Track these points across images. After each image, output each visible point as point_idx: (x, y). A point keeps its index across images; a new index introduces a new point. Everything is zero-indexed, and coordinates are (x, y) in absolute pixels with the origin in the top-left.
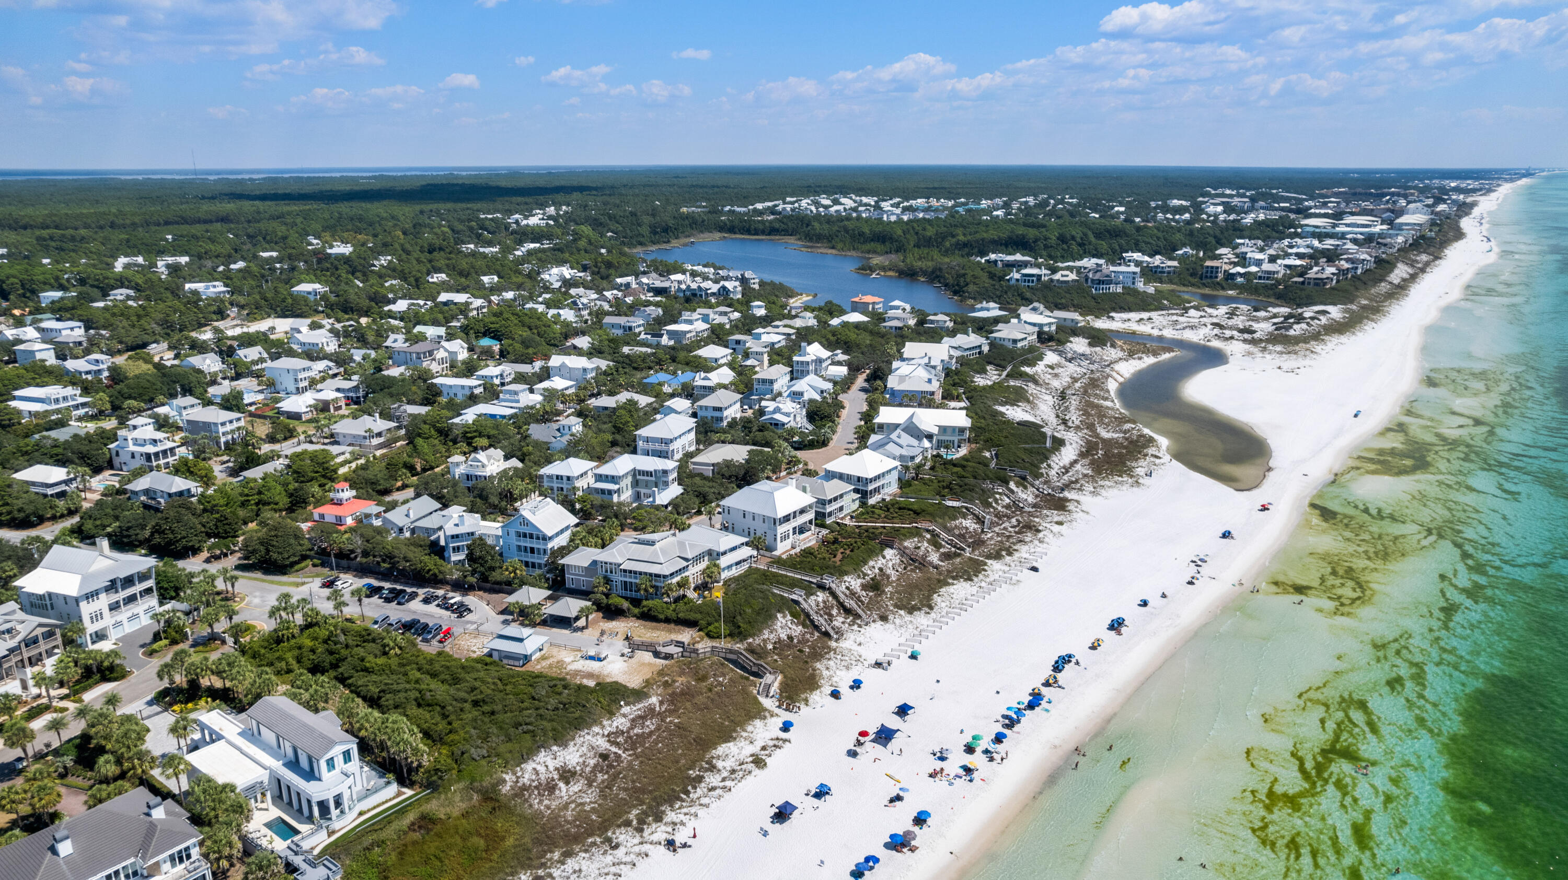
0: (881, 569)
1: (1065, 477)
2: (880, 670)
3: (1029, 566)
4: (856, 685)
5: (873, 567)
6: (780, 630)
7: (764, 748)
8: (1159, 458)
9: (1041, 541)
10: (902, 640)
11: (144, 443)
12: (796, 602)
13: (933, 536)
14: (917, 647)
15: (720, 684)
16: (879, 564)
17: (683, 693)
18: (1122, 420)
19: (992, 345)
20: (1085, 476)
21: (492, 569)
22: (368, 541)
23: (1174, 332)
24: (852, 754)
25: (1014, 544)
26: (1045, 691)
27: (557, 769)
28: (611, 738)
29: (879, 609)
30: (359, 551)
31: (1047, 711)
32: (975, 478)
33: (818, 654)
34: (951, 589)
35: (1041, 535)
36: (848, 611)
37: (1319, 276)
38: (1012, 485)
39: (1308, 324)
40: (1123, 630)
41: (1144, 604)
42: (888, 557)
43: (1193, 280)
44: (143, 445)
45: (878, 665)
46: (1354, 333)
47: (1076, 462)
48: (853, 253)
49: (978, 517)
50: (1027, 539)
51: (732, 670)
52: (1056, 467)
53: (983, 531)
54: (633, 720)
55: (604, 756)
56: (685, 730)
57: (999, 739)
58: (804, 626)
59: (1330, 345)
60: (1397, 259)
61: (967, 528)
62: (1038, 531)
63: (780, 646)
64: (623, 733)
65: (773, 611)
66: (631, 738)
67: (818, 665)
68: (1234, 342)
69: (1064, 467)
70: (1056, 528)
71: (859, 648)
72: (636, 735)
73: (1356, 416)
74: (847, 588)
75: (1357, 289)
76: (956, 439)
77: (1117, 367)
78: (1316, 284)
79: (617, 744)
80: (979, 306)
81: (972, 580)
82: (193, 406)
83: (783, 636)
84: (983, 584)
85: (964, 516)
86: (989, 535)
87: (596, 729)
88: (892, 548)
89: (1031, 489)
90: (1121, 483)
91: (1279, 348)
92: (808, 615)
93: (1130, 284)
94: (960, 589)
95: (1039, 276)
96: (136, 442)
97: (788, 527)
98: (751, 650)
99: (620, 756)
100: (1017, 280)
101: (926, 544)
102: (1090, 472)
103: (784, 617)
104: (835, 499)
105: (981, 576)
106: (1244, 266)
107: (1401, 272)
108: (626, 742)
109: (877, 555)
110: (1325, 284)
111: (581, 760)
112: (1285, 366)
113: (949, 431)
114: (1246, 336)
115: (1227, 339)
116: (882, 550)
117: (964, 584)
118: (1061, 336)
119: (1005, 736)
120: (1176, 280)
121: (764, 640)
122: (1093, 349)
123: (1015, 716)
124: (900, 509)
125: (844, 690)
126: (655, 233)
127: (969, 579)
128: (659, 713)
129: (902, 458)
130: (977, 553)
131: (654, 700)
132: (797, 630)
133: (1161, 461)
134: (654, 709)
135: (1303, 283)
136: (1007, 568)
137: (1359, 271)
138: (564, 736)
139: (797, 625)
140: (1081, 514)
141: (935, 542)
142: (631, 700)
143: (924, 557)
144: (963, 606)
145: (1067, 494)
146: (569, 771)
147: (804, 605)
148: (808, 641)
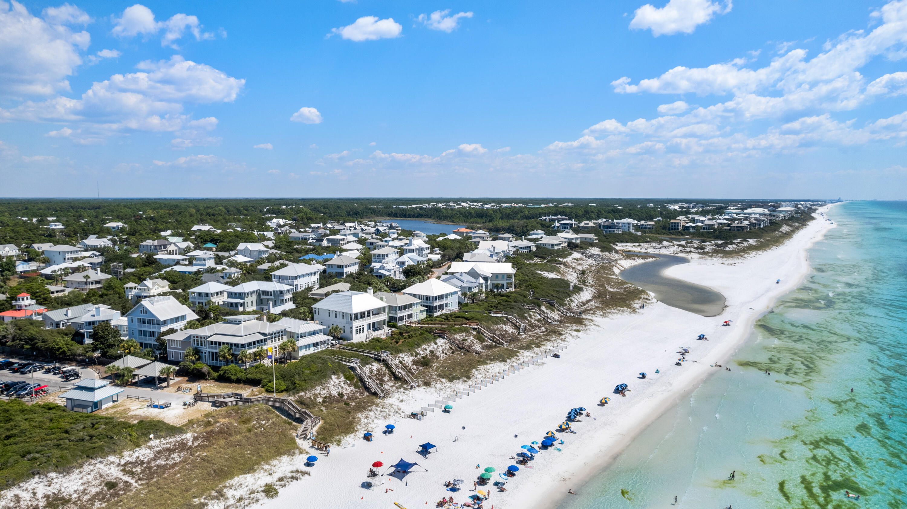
0: (432, 352)
1: (583, 307)
2: (415, 421)
3: (552, 354)
4: (389, 430)
5: (424, 350)
6: (332, 388)
7: (281, 479)
8: (650, 300)
9: (562, 340)
10: (440, 399)
12: (352, 368)
13: (478, 333)
14: (451, 403)
15: (261, 426)
16: (431, 348)
17: (221, 432)
18: (623, 283)
19: (538, 247)
20: (597, 307)
21: (110, 346)
22: (20, 329)
23: (655, 250)
24: (367, 485)
25: (541, 341)
26: (557, 435)
27: (47, 497)
28: (126, 469)
29: (424, 377)
30: (10, 336)
31: (559, 450)
32: (516, 302)
33: (361, 407)
34: (488, 366)
35: (563, 337)
36: (397, 378)
37: (740, 225)
38: (543, 308)
39: (737, 245)
40: (626, 393)
41: (643, 376)
42: (439, 344)
43: (664, 231)
45: (414, 415)
46: (765, 250)
47: (590, 300)
48: (465, 224)
49: (515, 325)
50: (552, 339)
51: (279, 416)
52: (576, 302)
53: (519, 334)
54: (159, 452)
55: (111, 485)
56: (209, 462)
57: (511, 472)
58: (356, 386)
59: (752, 255)
60: (782, 223)
61: (506, 331)
62: (561, 334)
63: (329, 400)
64: (142, 463)
65: (328, 373)
66: (150, 468)
67: (359, 415)
68: (692, 254)
69: (582, 302)
70: (574, 333)
71: (400, 405)
72: (158, 466)
73: (777, 282)
74: (401, 362)
75: (762, 233)
76: (505, 283)
77: (619, 262)
78: (738, 230)
79: (132, 474)
80: (532, 232)
81: (506, 361)
83: (335, 393)
84: (515, 364)
85: (505, 324)
86: (523, 336)
87: (112, 458)
88: (443, 338)
89: (556, 312)
90: (623, 311)
91: (721, 255)
92: (361, 379)
93: (626, 230)
94: (495, 367)
95: (572, 224)
97: (364, 322)
98: (301, 402)
99: (130, 485)
100: (558, 227)
101: (472, 338)
102: (600, 305)
103: (338, 378)
104: (405, 307)
105: (513, 359)
106: (694, 223)
107: (785, 228)
108: (143, 472)
109: (430, 341)
110: (743, 230)
111: (81, 488)
112: (726, 263)
113: (500, 277)
114: (699, 251)
115: (687, 252)
116: (435, 338)
117: (499, 364)
118: (583, 246)
119: (516, 469)
120: (654, 231)
121: (315, 394)
122: (604, 253)
123: (529, 453)
124: (456, 317)
125: (377, 434)
126: (349, 215)
127: (504, 360)
128: (190, 448)
129: (462, 288)
130: (513, 346)
131: (189, 436)
132: (348, 389)
133: (651, 301)
134: (186, 444)
135: (730, 230)
136: (535, 355)
137: (762, 226)
138: (68, 462)
139: (349, 386)
140: (593, 326)
141: (480, 337)
142: (163, 434)
143: (470, 346)
144: (495, 377)
145: (583, 316)
146: (63, 498)
147: (359, 371)
148: (357, 398)
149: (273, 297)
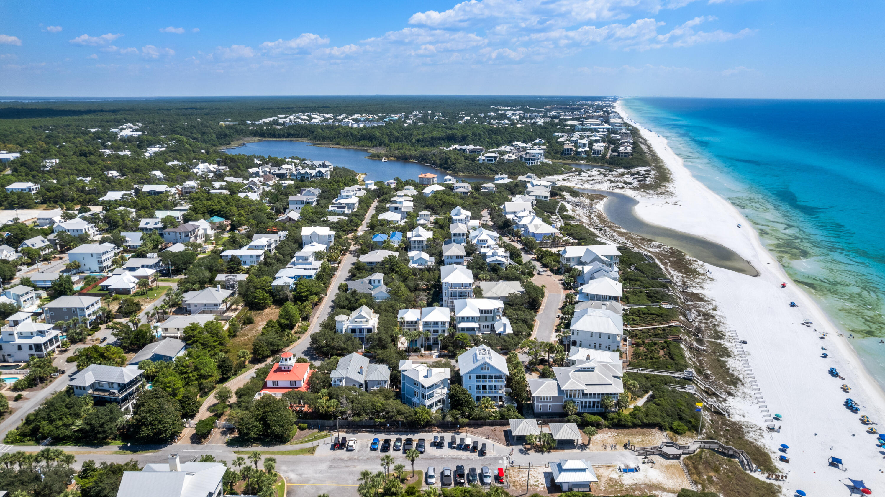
1: (676, 279)
3: (740, 341)
5: (689, 359)
8: (697, 261)
9: (723, 323)
11: (31, 335)
13: (684, 330)
16: (688, 356)
23: (590, 186)
25: (715, 327)
29: (721, 388)
30: (350, 411)
33: (736, 429)
34: (730, 364)
35: (718, 319)
37: (626, 151)
39: (649, 177)
42: (685, 350)
43: (558, 156)
44: (31, 337)
45: (772, 429)
47: (666, 269)
49: (682, 314)
50: (716, 323)
62: (713, 317)
63: (714, 430)
68: (628, 190)
70: (718, 313)
71: (745, 418)
77: (597, 208)
78: (625, 156)
80: (497, 177)
81: (730, 356)
82: (27, 293)
84: (739, 358)
85: (678, 314)
86: (697, 324)
89: (675, 289)
94: (734, 364)
95: (496, 157)
96: (21, 335)
98: (710, 438)
100: (483, 160)
101: (686, 336)
102: (682, 275)
105: (731, 353)
106: (581, 148)
109: (682, 349)
110: (629, 156)
113: (609, 258)
115: (623, 188)
117: (731, 360)
122: (577, 199)
130: (707, 337)
133: (700, 263)
135: (618, 156)
136: (734, 344)
143: (693, 345)
144: (750, 376)
149: (492, 315)
